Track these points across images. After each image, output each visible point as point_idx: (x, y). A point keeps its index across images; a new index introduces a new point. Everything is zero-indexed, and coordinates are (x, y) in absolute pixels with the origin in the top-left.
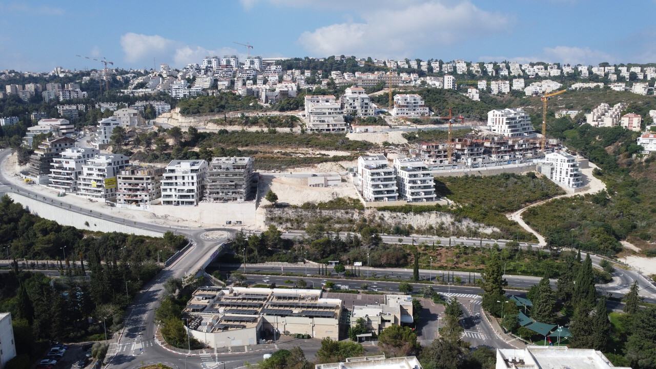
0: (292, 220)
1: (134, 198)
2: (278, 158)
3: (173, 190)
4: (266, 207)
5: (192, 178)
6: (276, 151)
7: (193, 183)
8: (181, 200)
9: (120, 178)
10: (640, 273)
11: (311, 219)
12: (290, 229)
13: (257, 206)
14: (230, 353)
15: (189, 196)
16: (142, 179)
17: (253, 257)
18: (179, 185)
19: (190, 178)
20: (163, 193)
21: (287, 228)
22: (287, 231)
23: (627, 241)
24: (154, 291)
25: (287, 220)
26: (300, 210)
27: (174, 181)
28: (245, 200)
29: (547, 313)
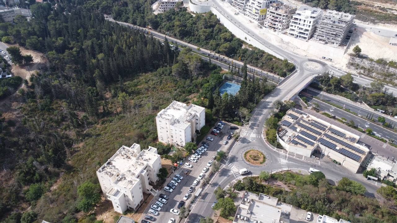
0: (366, 69)
1: (274, 26)
2: (376, 12)
3: (296, 27)
4: (351, 55)
5: (310, 22)
6: (376, 5)
7: (309, 26)
8: (299, 35)
9: (268, 11)
11: (379, 71)
12: (362, 74)
13: (345, 52)
14: (294, 157)
15: (305, 34)
16: (280, 15)
17: (330, 90)
18: (301, 25)
19: (309, 22)
20: (290, 27)
21: (360, 73)
22: (360, 75)
24: (268, 102)
25: (363, 68)
26: (374, 63)
27: (298, 22)
28: (339, 46)
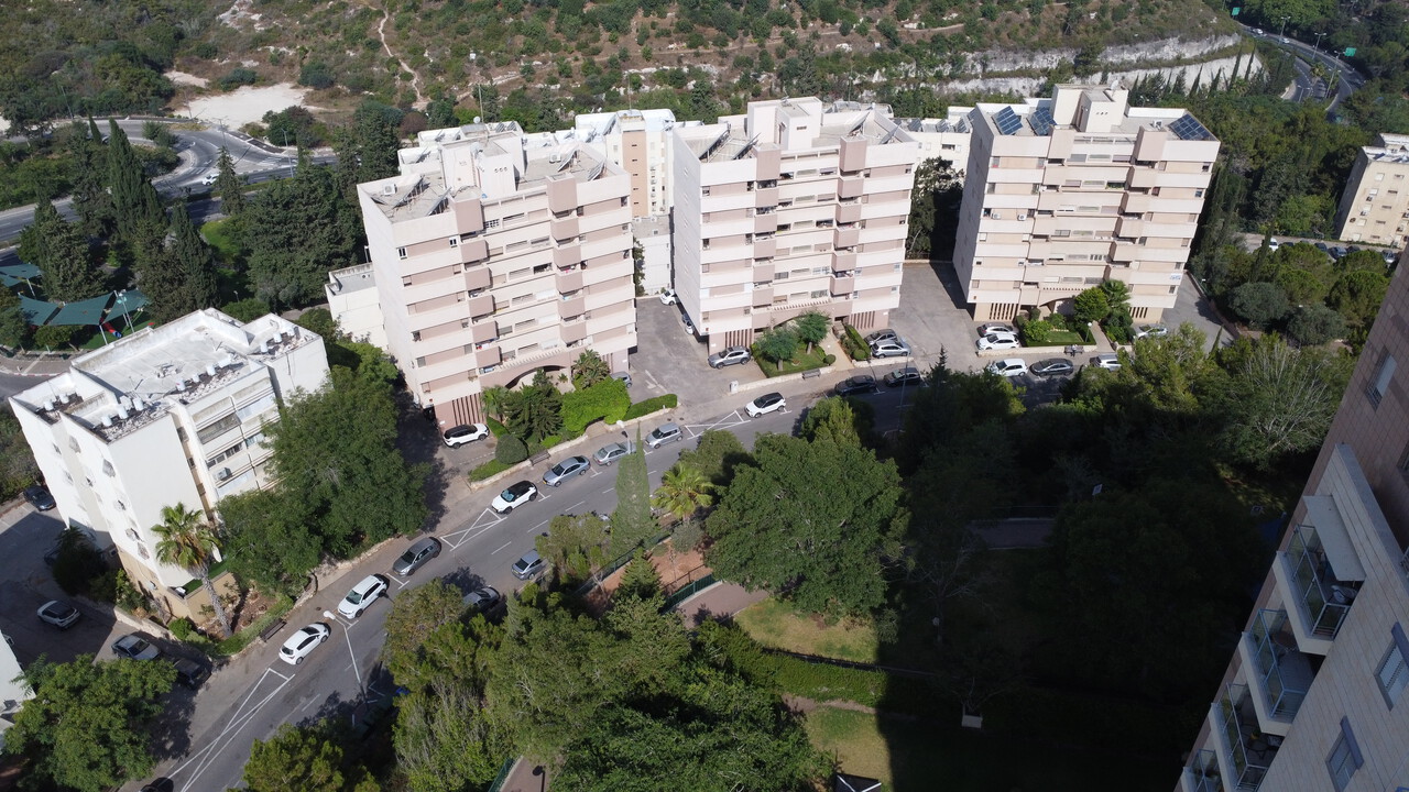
10: (224, 129)
23: (178, 70)
29: (80, 277)
